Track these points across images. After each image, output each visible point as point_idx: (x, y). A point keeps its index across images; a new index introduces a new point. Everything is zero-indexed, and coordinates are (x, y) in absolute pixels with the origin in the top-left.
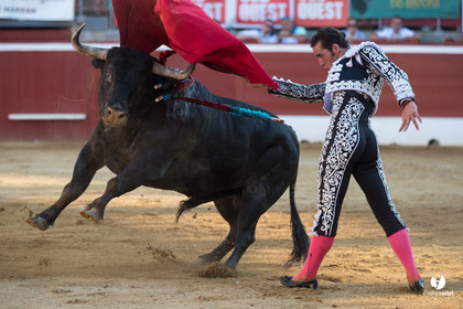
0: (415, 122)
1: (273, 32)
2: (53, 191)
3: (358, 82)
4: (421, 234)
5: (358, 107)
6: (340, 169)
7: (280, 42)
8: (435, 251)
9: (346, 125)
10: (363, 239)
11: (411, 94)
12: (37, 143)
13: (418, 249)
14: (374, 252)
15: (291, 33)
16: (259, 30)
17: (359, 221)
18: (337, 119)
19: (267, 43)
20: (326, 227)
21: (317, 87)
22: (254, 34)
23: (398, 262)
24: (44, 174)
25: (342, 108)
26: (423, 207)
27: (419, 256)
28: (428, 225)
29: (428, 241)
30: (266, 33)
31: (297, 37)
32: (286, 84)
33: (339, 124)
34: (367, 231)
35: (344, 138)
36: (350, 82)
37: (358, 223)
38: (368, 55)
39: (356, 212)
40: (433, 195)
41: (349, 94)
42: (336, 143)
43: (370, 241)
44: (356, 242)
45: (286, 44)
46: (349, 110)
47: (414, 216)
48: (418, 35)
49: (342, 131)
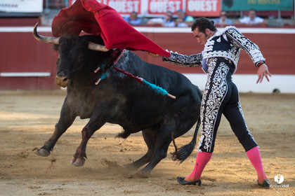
0: (267, 77)
1: (172, 19)
2: (29, 123)
3: (225, 52)
4: (268, 150)
5: (225, 68)
6: (216, 109)
7: (176, 26)
8: (277, 161)
9: (219, 80)
10: (231, 153)
11: (263, 59)
12: (18, 91)
13: (266, 160)
14: (237, 162)
15: (184, 20)
16: (163, 18)
17: (228, 142)
18: (213, 76)
19: (168, 27)
20: (207, 146)
21: (195, 57)
22: (159, 21)
23: (253, 168)
24: (23, 112)
25: (216, 69)
26: (270, 133)
27: (267, 164)
28: (272, 145)
29: (273, 154)
30: (168, 20)
31: (187, 23)
32: (174, 55)
33: (214, 79)
34: (233, 148)
35: (218, 89)
36: (220, 52)
37: (227, 143)
38: (231, 34)
39: (226, 136)
40: (276, 125)
41: (220, 60)
42: (213, 92)
43: (235, 155)
44: (225, 155)
45: (181, 27)
46: (220, 70)
47: (263, 139)
48: (266, 21)
49: (217, 84)
